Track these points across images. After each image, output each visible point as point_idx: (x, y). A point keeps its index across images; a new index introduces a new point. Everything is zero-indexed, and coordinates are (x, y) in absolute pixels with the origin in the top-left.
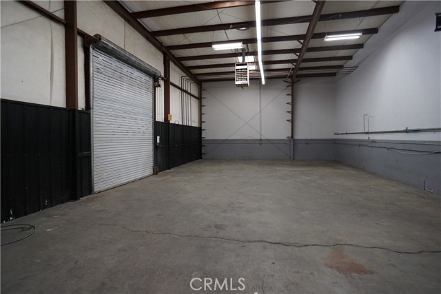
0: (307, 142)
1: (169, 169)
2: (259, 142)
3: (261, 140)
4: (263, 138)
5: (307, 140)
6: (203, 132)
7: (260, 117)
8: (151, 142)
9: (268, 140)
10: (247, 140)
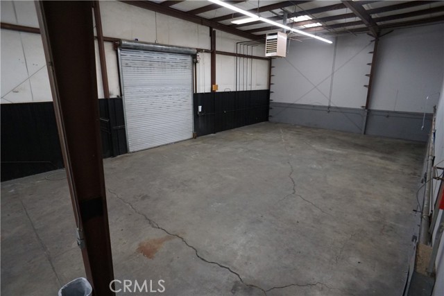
0: (388, 114)
1: (214, 133)
2: (327, 109)
3: (329, 107)
4: (332, 105)
5: (388, 112)
6: (271, 94)
7: (332, 80)
8: (191, 112)
9: (337, 108)
10: (314, 106)
